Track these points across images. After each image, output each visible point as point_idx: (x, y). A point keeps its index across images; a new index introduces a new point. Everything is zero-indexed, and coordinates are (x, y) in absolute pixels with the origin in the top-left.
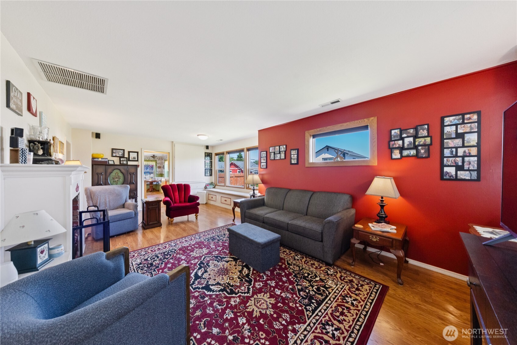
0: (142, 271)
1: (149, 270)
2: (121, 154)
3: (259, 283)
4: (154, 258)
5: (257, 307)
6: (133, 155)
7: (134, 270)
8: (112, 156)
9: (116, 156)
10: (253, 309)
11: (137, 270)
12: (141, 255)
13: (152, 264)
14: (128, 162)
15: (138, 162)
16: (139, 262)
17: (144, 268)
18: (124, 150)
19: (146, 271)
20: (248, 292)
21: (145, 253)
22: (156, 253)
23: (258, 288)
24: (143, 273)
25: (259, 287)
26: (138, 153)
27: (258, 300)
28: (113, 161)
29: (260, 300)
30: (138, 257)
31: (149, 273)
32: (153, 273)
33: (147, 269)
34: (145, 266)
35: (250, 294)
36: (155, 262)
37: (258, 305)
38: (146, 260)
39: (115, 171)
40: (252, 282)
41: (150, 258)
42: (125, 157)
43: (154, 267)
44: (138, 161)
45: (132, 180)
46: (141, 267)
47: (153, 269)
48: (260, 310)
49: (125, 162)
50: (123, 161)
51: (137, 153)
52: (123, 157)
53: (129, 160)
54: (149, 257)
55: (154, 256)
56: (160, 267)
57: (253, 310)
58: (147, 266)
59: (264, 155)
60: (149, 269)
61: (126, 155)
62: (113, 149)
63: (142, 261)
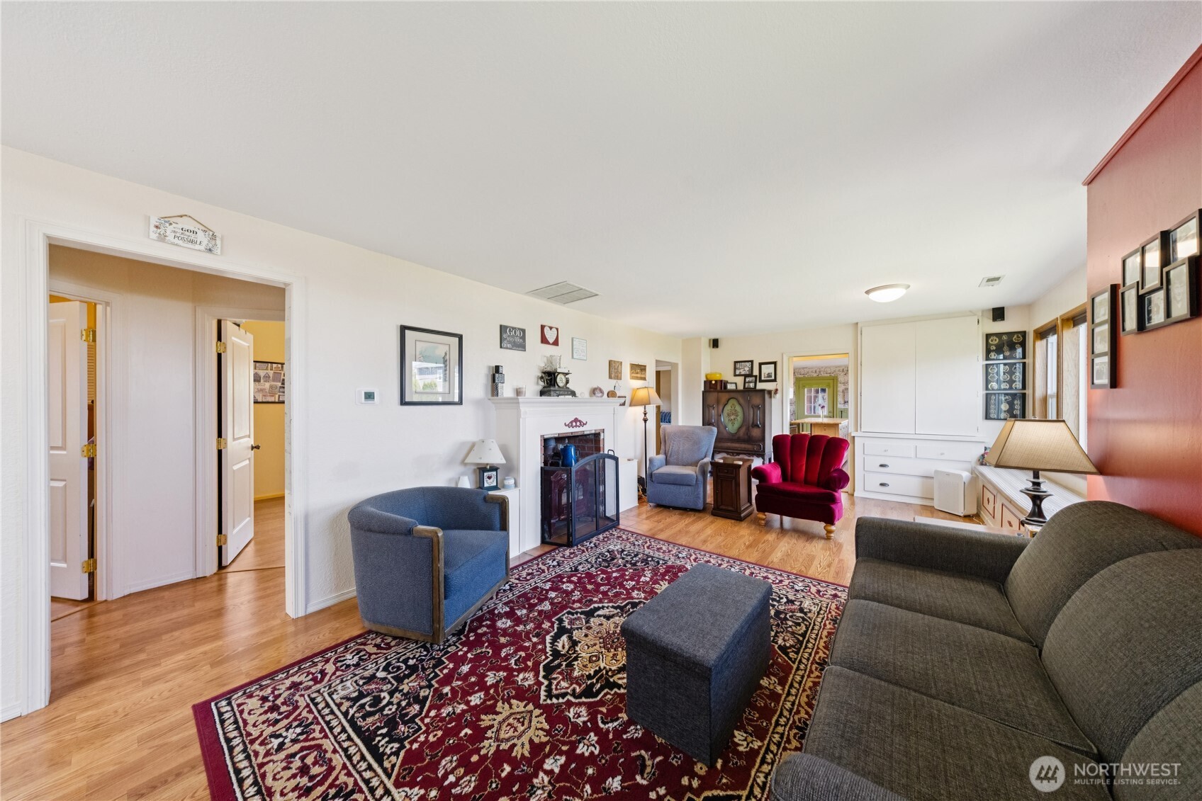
2: (748, 369)
3: (585, 715)
5: (508, 717)
6: (768, 369)
8: (735, 375)
9: (739, 375)
10: (501, 713)
14: (758, 384)
15: (774, 383)
18: (752, 362)
20: (550, 696)
23: (567, 713)
25: (571, 715)
26: (775, 363)
27: (527, 718)
28: (736, 384)
29: (526, 722)
35: (545, 700)
37: (511, 720)
39: (732, 401)
40: (586, 698)
42: (754, 374)
44: (775, 380)
45: (755, 418)
48: (496, 726)
49: (752, 385)
50: (749, 382)
51: (773, 365)
52: (751, 375)
53: (761, 381)
57: (497, 713)
61: (756, 372)
62: (736, 362)
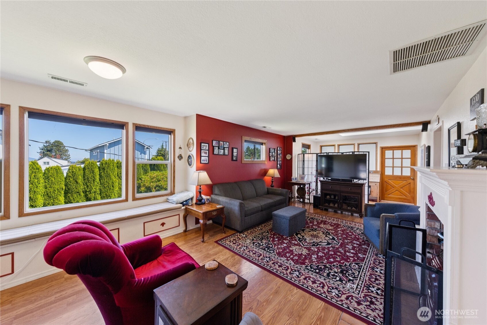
0: (355, 273)
1: (349, 268)
4: (333, 275)
7: (360, 279)
11: (358, 277)
12: (339, 291)
13: (342, 272)
16: (349, 284)
17: (351, 273)
19: (352, 270)
21: (333, 291)
22: (325, 279)
24: (355, 270)
30: (344, 292)
31: (351, 267)
32: (348, 265)
33: (349, 270)
34: (348, 275)
36: (336, 271)
38: (341, 280)
41: (335, 278)
43: (343, 267)
46: (352, 276)
47: (345, 267)
54: (335, 280)
55: (330, 277)
56: (339, 265)
58: (347, 273)
59: (205, 147)
60: (348, 270)
63: (346, 282)
